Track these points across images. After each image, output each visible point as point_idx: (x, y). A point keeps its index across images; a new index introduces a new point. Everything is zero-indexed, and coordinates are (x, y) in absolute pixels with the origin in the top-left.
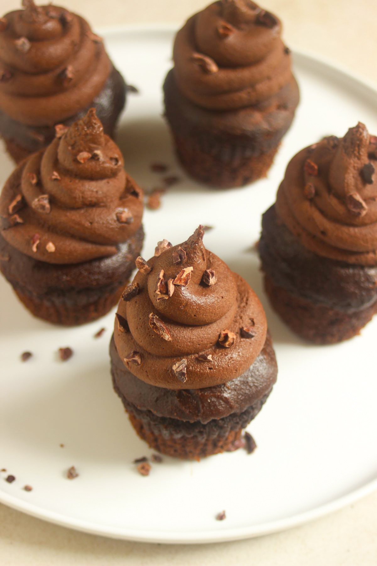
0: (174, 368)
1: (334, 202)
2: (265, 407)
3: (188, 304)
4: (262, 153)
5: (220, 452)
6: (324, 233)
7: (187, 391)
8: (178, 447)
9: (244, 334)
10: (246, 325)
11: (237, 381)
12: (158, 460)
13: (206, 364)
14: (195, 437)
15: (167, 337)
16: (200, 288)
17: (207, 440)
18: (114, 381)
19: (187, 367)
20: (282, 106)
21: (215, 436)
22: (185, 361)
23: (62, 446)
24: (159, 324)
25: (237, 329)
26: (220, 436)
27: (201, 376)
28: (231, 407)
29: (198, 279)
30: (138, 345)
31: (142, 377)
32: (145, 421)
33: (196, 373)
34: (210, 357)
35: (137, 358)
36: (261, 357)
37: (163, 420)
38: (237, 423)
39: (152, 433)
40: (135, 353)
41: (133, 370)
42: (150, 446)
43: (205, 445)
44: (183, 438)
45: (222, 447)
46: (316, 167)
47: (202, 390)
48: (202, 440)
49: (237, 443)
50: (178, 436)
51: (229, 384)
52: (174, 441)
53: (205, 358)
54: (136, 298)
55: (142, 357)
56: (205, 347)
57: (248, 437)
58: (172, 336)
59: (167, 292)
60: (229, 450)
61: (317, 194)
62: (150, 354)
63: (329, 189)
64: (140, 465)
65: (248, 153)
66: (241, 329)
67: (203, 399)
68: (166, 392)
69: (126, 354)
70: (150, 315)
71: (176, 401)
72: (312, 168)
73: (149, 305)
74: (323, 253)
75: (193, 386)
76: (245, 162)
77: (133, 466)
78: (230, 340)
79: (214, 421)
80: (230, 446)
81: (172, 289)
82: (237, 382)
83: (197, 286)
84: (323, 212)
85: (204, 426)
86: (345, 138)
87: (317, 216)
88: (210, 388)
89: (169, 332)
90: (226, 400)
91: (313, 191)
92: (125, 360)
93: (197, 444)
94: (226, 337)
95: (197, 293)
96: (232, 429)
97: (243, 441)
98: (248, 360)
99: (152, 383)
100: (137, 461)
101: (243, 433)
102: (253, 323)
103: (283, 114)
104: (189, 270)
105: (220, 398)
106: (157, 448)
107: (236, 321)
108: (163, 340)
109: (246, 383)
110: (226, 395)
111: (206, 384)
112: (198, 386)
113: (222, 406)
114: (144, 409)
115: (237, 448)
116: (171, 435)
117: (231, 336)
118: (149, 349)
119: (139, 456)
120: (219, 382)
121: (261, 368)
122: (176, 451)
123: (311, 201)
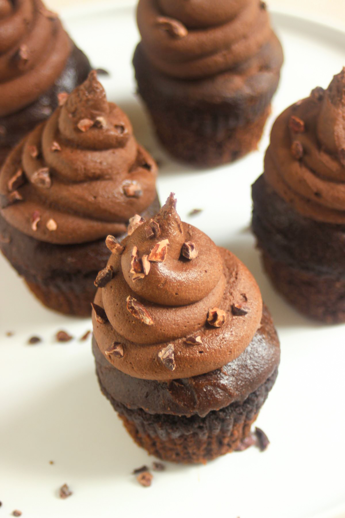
0: (160, 355)
1: (325, 158)
2: (271, 394)
3: (167, 281)
4: (248, 122)
5: (227, 451)
6: (318, 194)
7: (178, 380)
8: (179, 448)
9: (236, 311)
10: (237, 300)
11: (234, 365)
12: (159, 468)
13: (195, 348)
14: (195, 434)
15: (148, 321)
16: (180, 264)
17: (209, 437)
18: (100, 381)
19: (175, 353)
20: (265, 67)
21: (217, 432)
22: (171, 347)
23: (52, 463)
24: (137, 308)
25: (228, 307)
26: (223, 431)
27: (191, 361)
28: (231, 395)
29: (176, 253)
30: (119, 335)
31: (127, 371)
32: (137, 421)
33: (186, 358)
34: (198, 339)
35: (119, 349)
36: (259, 337)
37: (157, 417)
38: (241, 414)
39: (149, 436)
40: (116, 344)
41: (116, 363)
42: (150, 454)
43: (209, 444)
44: (181, 437)
45: (229, 445)
46: (302, 123)
47: (195, 378)
48: (204, 436)
49: (247, 440)
50: (176, 435)
51: (225, 369)
52: (172, 441)
53: (193, 341)
54: (111, 283)
55: (124, 347)
56: (192, 330)
57: (259, 433)
58: (154, 319)
59: (142, 271)
60: (238, 450)
61: (306, 152)
62: (132, 343)
63: (319, 145)
64: (140, 475)
65: (232, 123)
66: (232, 307)
67: (198, 389)
68: (157, 385)
69: (107, 346)
70: (128, 299)
71: (168, 394)
72: (298, 124)
73: (126, 289)
74: (320, 218)
75: (185, 374)
76: (231, 134)
77: (133, 477)
78: (220, 318)
79: (214, 412)
80: (239, 444)
81: (147, 267)
82: (234, 367)
83: (176, 262)
84: (314, 172)
85: (204, 420)
86: (330, 88)
87: (309, 177)
88: (204, 375)
89: (150, 315)
90: (224, 388)
91: (301, 149)
92: (106, 353)
93: (199, 443)
94: (215, 315)
95: (176, 269)
96: (236, 421)
97: (254, 438)
98: (244, 340)
99: (138, 376)
100: (137, 472)
101: (253, 429)
102: (245, 299)
103: (266, 77)
104: (163, 243)
105: (217, 386)
106: (157, 454)
107: (226, 299)
108: (144, 325)
109: (245, 367)
110: (222, 382)
111: (199, 370)
112: (190, 374)
113: (220, 395)
114: (135, 408)
115: (247, 446)
116: (168, 434)
117: (221, 314)
118: (130, 337)
119: (139, 466)
120: (212, 367)
121: (260, 349)
122: (177, 454)
123: (301, 160)
